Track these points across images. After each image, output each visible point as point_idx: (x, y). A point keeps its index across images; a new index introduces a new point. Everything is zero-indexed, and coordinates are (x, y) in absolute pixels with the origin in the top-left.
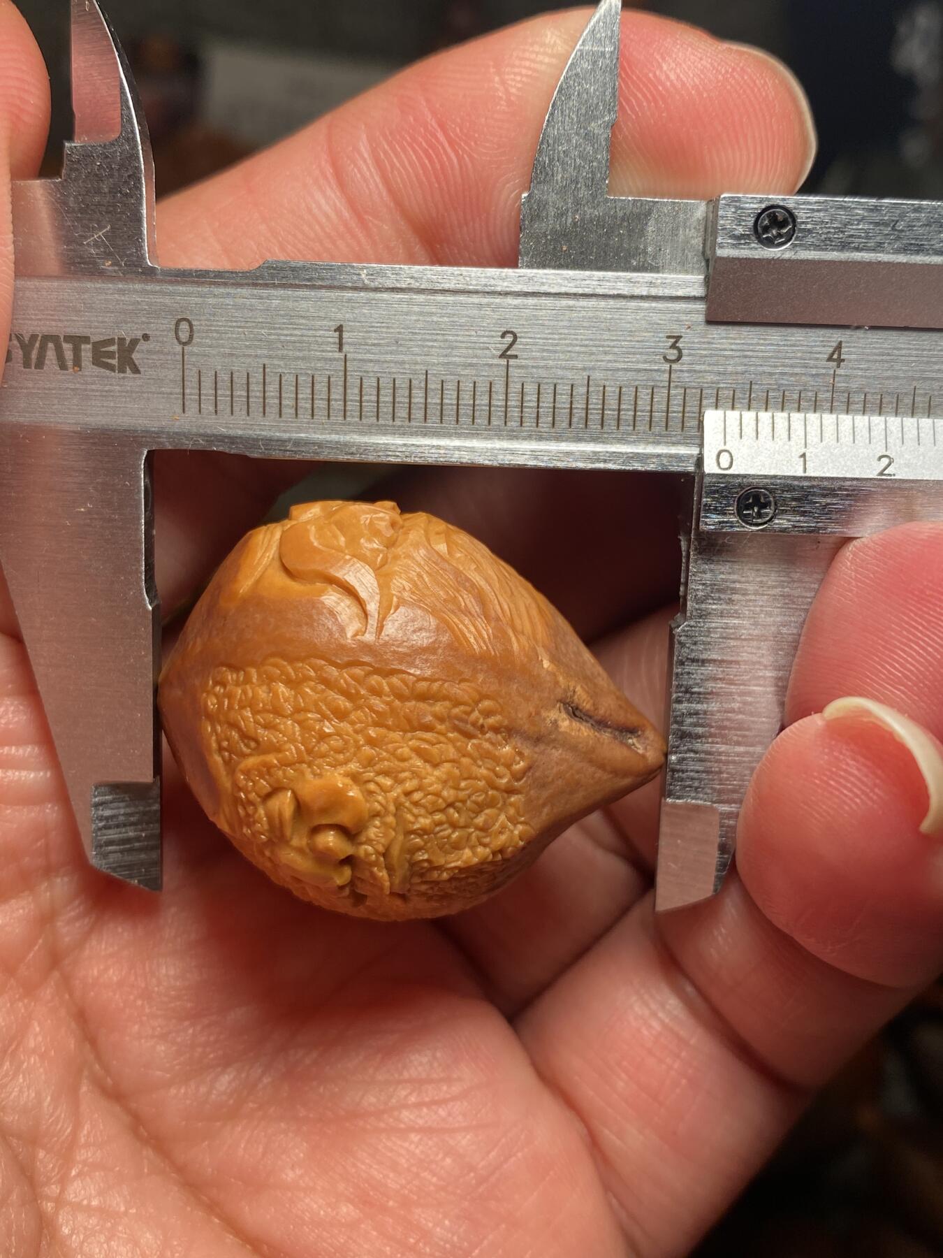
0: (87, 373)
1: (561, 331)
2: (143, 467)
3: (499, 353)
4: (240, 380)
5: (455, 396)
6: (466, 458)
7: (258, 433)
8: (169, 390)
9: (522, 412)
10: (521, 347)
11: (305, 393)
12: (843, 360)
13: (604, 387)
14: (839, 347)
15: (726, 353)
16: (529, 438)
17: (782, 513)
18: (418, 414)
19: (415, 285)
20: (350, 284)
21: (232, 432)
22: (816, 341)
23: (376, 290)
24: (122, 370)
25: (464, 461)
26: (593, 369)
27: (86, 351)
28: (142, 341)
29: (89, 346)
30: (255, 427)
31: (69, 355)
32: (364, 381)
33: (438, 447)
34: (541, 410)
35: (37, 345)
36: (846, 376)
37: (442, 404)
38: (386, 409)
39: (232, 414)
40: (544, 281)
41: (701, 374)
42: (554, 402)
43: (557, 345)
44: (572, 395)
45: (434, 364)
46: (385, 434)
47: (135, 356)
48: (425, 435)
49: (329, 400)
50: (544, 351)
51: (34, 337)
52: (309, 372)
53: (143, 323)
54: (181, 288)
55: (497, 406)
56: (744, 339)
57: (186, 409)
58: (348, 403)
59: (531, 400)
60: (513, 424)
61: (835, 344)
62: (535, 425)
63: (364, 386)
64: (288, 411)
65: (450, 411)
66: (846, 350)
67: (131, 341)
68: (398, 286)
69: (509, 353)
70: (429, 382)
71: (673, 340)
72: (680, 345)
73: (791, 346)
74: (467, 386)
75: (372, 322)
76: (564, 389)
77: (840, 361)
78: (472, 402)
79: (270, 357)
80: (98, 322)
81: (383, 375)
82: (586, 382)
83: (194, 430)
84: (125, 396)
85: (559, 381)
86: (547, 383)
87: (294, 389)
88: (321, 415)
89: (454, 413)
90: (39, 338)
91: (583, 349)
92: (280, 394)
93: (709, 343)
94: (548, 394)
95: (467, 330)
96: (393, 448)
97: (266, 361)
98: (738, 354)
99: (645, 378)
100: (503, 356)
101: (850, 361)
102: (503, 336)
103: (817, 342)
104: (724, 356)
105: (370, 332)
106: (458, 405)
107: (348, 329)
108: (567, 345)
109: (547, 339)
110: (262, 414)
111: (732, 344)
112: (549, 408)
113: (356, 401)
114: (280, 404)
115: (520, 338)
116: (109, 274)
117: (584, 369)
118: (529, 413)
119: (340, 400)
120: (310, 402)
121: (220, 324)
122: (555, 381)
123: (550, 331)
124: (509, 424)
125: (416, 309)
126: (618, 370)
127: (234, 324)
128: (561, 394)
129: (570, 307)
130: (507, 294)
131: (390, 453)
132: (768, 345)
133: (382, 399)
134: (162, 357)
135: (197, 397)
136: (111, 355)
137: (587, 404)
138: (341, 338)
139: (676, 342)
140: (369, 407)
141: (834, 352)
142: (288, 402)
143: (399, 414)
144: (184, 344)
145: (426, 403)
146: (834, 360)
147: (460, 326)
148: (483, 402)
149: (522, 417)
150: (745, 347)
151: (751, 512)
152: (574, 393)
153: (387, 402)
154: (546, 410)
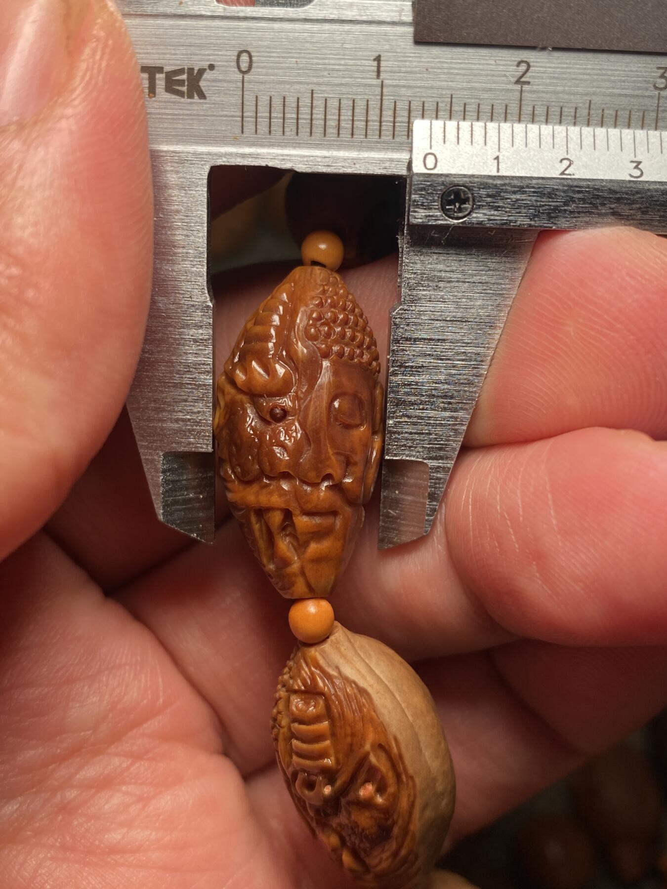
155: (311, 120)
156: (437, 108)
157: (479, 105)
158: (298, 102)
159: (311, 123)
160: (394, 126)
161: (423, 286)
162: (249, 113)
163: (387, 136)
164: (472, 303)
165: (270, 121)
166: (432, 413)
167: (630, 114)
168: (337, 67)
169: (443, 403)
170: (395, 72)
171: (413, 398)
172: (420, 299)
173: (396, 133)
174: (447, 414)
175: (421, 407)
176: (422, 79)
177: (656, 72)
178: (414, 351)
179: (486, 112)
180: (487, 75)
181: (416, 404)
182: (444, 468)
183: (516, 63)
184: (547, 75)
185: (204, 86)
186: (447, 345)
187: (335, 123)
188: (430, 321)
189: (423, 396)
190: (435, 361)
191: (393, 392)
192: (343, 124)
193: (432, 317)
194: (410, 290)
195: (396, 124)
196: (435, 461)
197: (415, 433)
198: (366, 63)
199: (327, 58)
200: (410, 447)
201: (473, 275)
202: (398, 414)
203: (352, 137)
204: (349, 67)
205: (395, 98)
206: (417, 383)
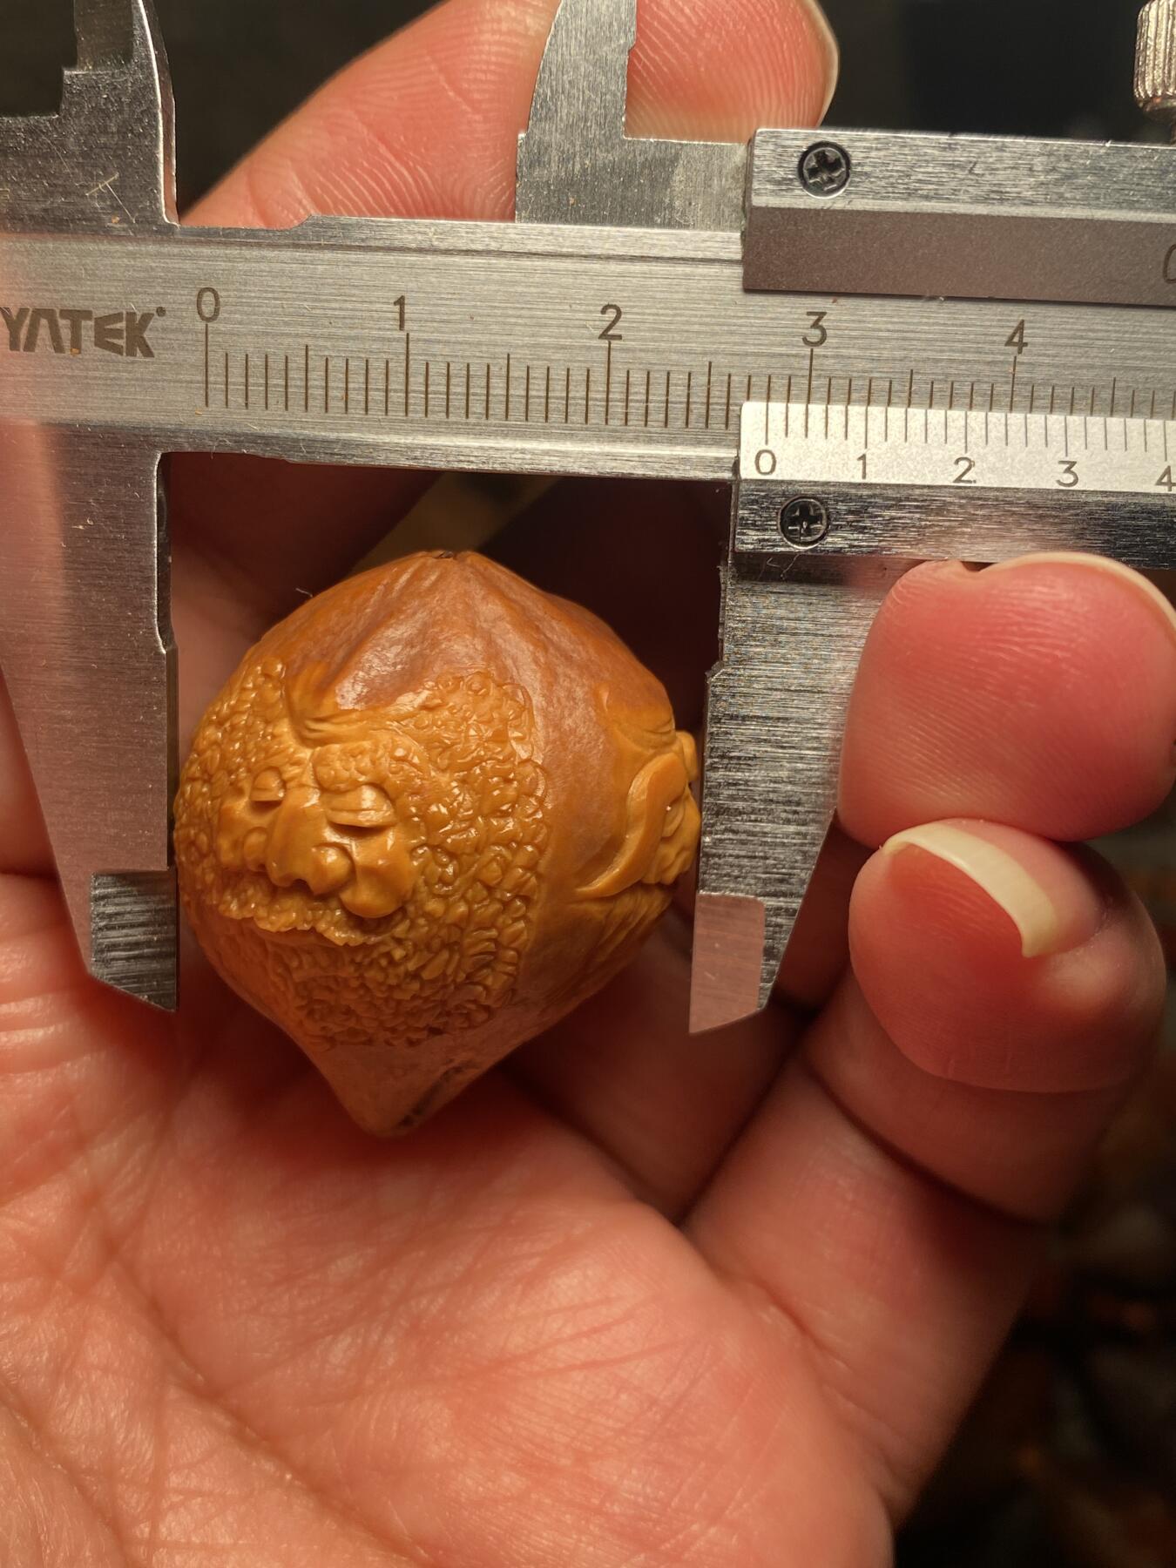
0: (87, 357)
1: (675, 305)
2: (155, 474)
3: (600, 332)
4: (277, 365)
5: (544, 387)
6: (557, 465)
7: (298, 432)
8: (188, 378)
9: (627, 407)
10: (627, 325)
11: (357, 382)
12: (1026, 344)
13: (730, 376)
14: (1020, 328)
15: (881, 334)
16: (636, 440)
17: (837, 529)
18: (498, 408)
19: (494, 246)
20: (414, 246)
21: (266, 431)
22: (993, 320)
23: (447, 252)
24: (131, 353)
25: (556, 468)
26: (716, 353)
27: (88, 329)
28: (156, 316)
29: (91, 323)
30: (295, 424)
31: (66, 334)
32: (431, 366)
33: (523, 451)
34: (651, 405)
35: (27, 321)
36: (1030, 363)
37: (527, 397)
38: (458, 402)
39: (267, 407)
40: (655, 242)
41: (850, 361)
42: (667, 395)
43: (671, 323)
44: (689, 385)
45: (517, 346)
46: (457, 434)
47: (145, 336)
48: (506, 436)
49: (387, 391)
50: (654, 330)
51: (23, 312)
52: (363, 355)
53: (158, 294)
54: (206, 251)
55: (596, 400)
56: (901, 317)
57: (210, 402)
58: (411, 395)
59: (638, 391)
60: (616, 423)
61: (1015, 325)
62: (643, 423)
63: (430, 374)
64: (336, 405)
65: (537, 405)
66: (1029, 331)
67: (143, 316)
68: (474, 247)
69: (611, 332)
70: (511, 368)
71: (815, 318)
72: (823, 323)
73: (961, 325)
74: (558, 374)
75: (440, 293)
76: (679, 378)
77: (1022, 345)
78: (564, 394)
79: (315, 336)
80: (102, 292)
81: (454, 359)
82: (707, 370)
83: (220, 429)
84: (134, 385)
85: (674, 368)
86: (659, 371)
87: (342, 376)
88: (376, 412)
89: (543, 408)
90: (30, 312)
91: (704, 328)
92: (327, 383)
93: (860, 322)
94: (659, 384)
95: (560, 303)
96: (467, 451)
97: (309, 342)
98: (896, 335)
99: (779, 365)
100: (604, 336)
101: (1034, 345)
102: (604, 311)
103: (996, 320)
104: (878, 338)
105: (438, 305)
106: (547, 398)
107: (412, 301)
108: (684, 323)
109: (657, 315)
110: (304, 408)
111: (887, 323)
112: (661, 402)
113: (420, 392)
114: (326, 395)
115: (625, 313)
116: (116, 233)
117: (705, 354)
118: (636, 408)
119: (401, 391)
120: (364, 393)
121: (253, 295)
122: (668, 368)
123: (662, 305)
124: (610, 422)
125: (496, 276)
126: (747, 354)
127: (270, 295)
128: (676, 385)
129: (686, 275)
130: (609, 258)
131: (462, 458)
132: (934, 324)
133: (453, 389)
134: (181, 337)
135: (223, 387)
136: (117, 333)
137: (708, 397)
138: (402, 313)
139: (819, 320)
140: (437, 401)
141: (1014, 334)
142: (336, 393)
143: (474, 409)
144: (209, 320)
145: (507, 396)
146: (1015, 344)
147: (551, 298)
148: (578, 395)
149: (627, 414)
150: (905, 327)
151: (798, 528)
152: (692, 384)
153: (459, 394)
154: (657, 405)
155: (307, 387)
156: (488, 373)
157: (548, 369)
158: (287, 362)
159: (306, 393)
160: (427, 398)
161: (755, 641)
162: (216, 378)
163: (417, 413)
164: (828, 665)
165: (247, 389)
166: (768, 827)
167: (769, 382)
168: (342, 313)
169: (785, 811)
170: (426, 321)
171: (740, 805)
172: (751, 659)
173: (429, 408)
174: (792, 828)
175: (753, 817)
176: (465, 331)
177: (809, 320)
178: (742, 734)
179: (559, 380)
180: (559, 326)
181: (744, 813)
182: (787, 910)
183: (600, 308)
184: (648, 325)
185: (150, 339)
186: (792, 726)
187: (341, 394)
188: (765, 692)
189: (756, 801)
190: (774, 750)
191: (711, 795)
192: (352, 395)
193: (769, 685)
194: (736, 646)
195: (430, 396)
196: (774, 899)
197: (744, 857)
198: (385, 307)
199: (327, 301)
200: (737, 877)
201: (828, 625)
202: (718, 828)
203: (367, 414)
204: (359, 314)
205: (426, 358)
206: (746, 782)
